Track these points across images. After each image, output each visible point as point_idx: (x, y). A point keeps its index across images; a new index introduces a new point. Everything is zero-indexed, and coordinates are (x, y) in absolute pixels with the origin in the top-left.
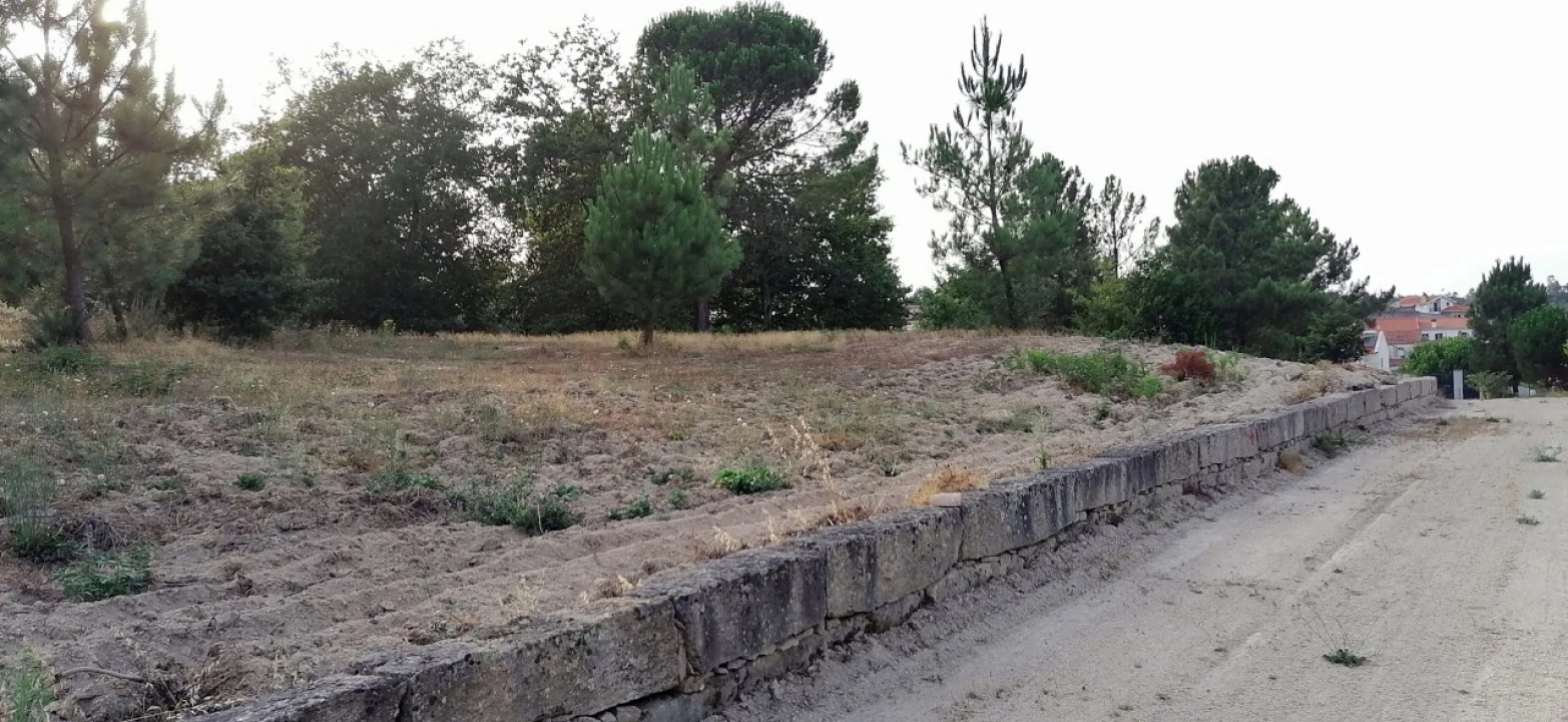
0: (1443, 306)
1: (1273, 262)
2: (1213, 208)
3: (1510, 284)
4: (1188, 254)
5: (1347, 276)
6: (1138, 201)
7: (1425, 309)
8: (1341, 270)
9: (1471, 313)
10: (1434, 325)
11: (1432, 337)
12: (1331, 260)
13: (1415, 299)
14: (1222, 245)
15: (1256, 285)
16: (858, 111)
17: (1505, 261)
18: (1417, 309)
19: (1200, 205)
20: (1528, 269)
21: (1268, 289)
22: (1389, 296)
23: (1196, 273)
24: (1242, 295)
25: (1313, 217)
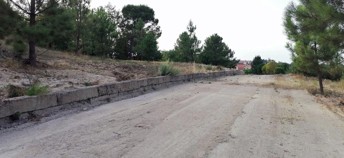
0: (248, 63)
1: (222, 54)
2: (213, 44)
3: (258, 60)
4: (208, 52)
5: (233, 57)
6: (200, 42)
7: (245, 63)
8: (232, 56)
9: (251, 64)
10: (246, 66)
11: (246, 69)
12: (230, 54)
13: (243, 61)
14: (214, 51)
15: (219, 58)
16: (158, 24)
17: (257, 56)
18: (244, 63)
19: (211, 43)
20: (260, 57)
21: (221, 58)
22: (239, 61)
23: (210, 55)
24: (217, 59)
25: (228, 46)
